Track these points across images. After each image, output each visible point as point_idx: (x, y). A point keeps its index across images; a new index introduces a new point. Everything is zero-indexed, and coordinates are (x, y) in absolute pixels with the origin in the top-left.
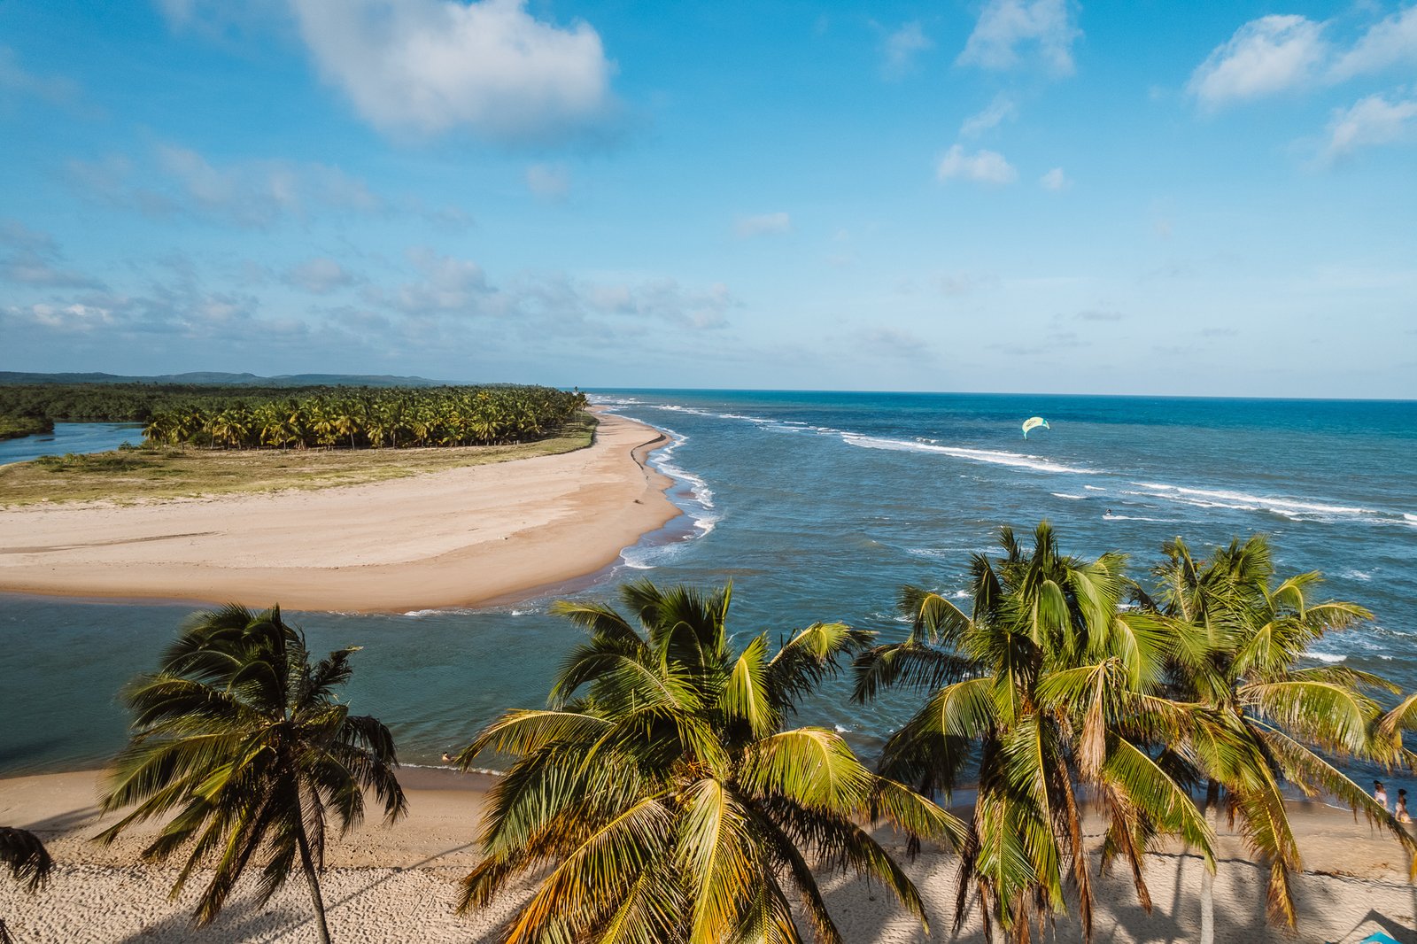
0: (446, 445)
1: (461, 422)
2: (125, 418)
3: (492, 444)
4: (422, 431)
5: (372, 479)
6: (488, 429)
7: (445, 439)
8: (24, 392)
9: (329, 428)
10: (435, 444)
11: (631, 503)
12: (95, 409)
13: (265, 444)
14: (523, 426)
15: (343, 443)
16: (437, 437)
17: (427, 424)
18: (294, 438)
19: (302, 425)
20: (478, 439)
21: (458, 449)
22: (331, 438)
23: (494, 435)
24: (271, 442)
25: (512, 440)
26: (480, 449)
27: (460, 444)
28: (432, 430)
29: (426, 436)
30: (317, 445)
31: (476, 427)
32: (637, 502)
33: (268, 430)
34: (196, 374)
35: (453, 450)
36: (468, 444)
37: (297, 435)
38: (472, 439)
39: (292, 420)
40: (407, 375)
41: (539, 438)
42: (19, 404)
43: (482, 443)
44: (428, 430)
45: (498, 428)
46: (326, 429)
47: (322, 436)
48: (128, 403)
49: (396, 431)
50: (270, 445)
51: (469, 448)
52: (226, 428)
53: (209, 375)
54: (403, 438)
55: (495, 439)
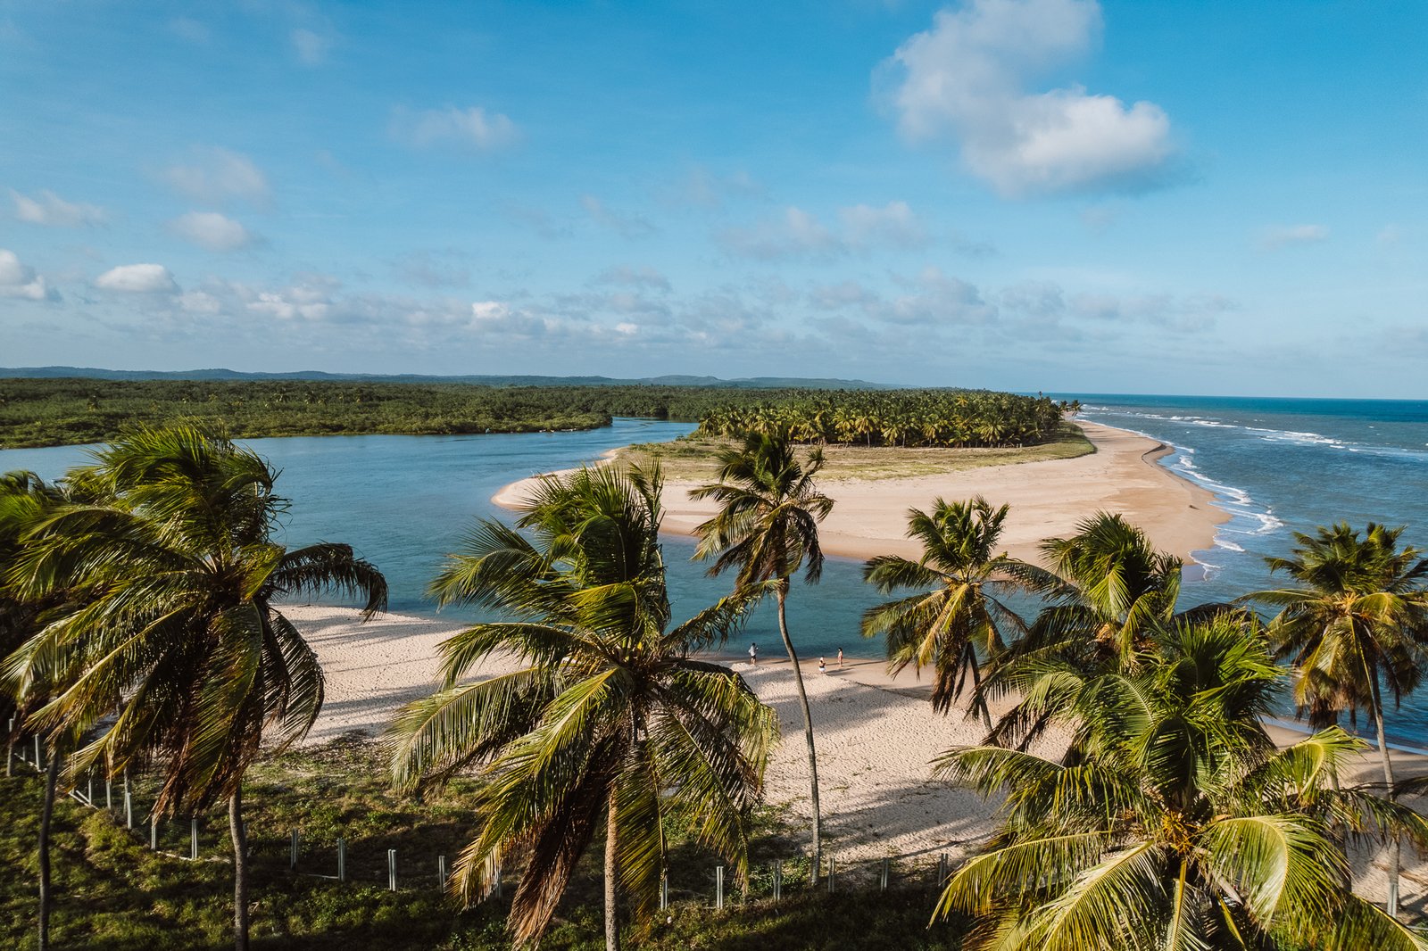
0: (952, 446)
1: (965, 424)
2: (648, 414)
3: (995, 446)
4: (930, 431)
5: (915, 473)
6: (993, 433)
7: (952, 441)
8: (575, 393)
9: (849, 427)
10: (942, 445)
11: (1187, 507)
12: (626, 406)
13: (792, 439)
14: (1024, 430)
15: (860, 441)
16: (943, 439)
17: (936, 425)
18: (817, 435)
19: (824, 424)
20: (982, 441)
21: (964, 449)
22: (849, 436)
23: (998, 438)
24: (797, 438)
25: (1015, 443)
26: (986, 450)
27: (966, 445)
28: (940, 431)
29: (934, 436)
30: (837, 442)
31: (982, 430)
32: (1191, 507)
33: (795, 428)
34: (669, 378)
35: (960, 450)
36: (973, 446)
37: (820, 432)
38: (976, 441)
39: (817, 419)
40: (850, 379)
41: (1038, 442)
42: (573, 402)
43: (986, 445)
44: (937, 432)
45: (1003, 431)
46: (846, 427)
47: (842, 434)
48: (650, 402)
49: (907, 431)
50: (796, 440)
51: (975, 449)
52: (762, 425)
53: (679, 378)
54: (914, 438)
55: (998, 442)
